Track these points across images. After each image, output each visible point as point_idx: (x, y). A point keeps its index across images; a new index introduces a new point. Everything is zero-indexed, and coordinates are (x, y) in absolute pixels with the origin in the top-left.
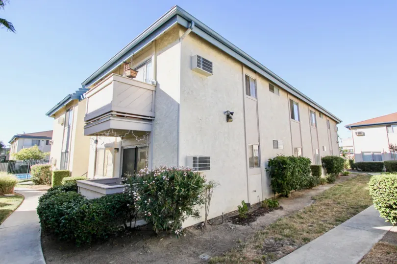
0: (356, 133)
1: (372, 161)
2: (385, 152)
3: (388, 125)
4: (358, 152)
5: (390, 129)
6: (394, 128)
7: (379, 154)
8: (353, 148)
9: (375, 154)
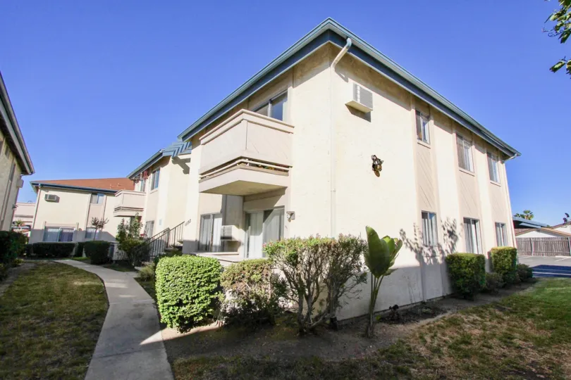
0: (46, 195)
1: (58, 242)
2: (80, 229)
3: (94, 192)
4: (39, 226)
5: (95, 197)
6: (100, 197)
7: (71, 231)
8: (32, 220)
9: (65, 231)
